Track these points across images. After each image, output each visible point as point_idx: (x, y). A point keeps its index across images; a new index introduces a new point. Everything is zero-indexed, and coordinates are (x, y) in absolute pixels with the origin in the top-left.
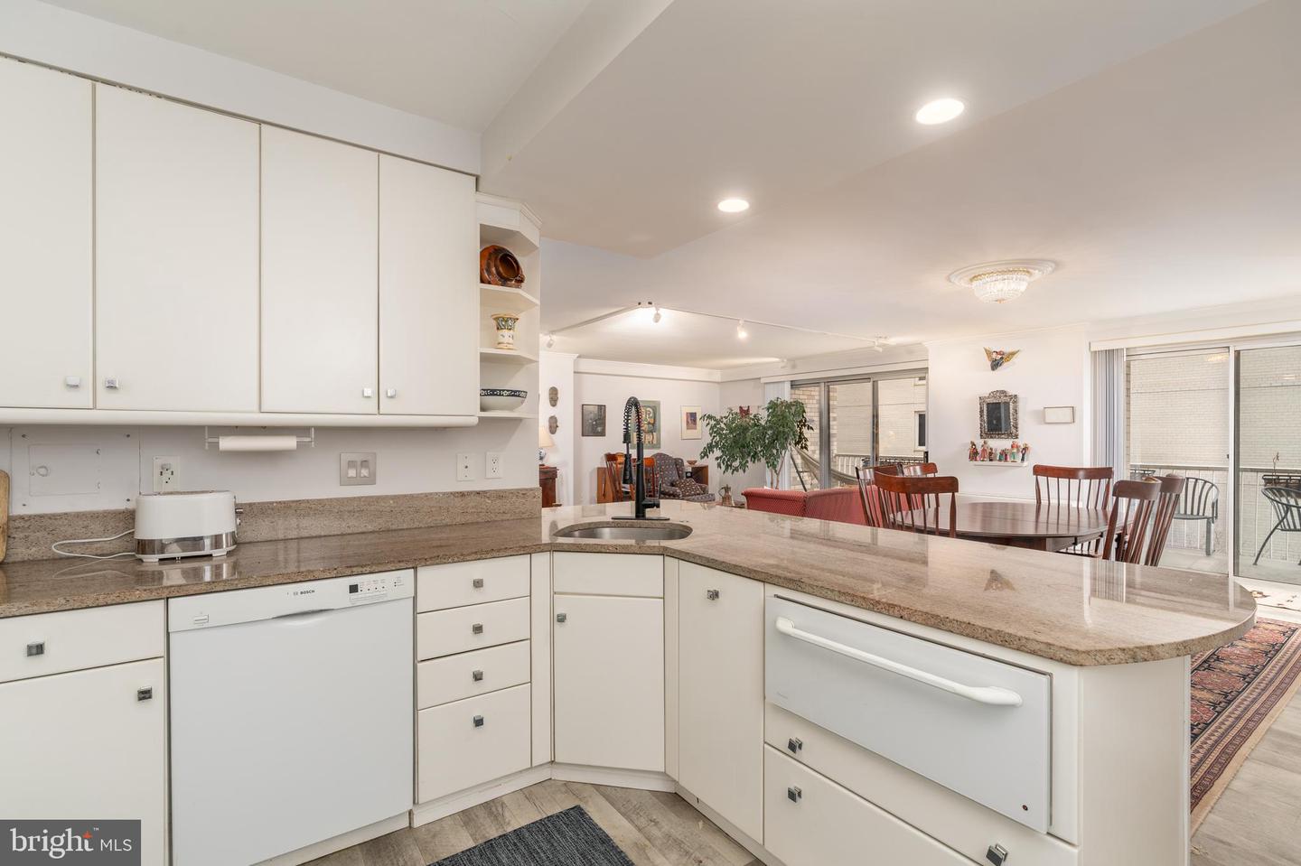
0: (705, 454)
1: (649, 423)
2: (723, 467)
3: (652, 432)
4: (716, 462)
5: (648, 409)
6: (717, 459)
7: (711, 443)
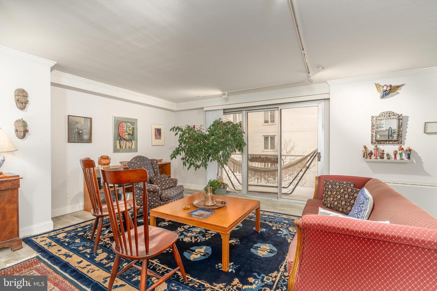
0: (173, 156)
1: (129, 134)
2: (188, 165)
3: (130, 140)
4: (182, 161)
5: (129, 124)
6: (183, 159)
7: (179, 148)
